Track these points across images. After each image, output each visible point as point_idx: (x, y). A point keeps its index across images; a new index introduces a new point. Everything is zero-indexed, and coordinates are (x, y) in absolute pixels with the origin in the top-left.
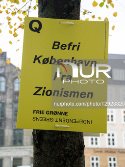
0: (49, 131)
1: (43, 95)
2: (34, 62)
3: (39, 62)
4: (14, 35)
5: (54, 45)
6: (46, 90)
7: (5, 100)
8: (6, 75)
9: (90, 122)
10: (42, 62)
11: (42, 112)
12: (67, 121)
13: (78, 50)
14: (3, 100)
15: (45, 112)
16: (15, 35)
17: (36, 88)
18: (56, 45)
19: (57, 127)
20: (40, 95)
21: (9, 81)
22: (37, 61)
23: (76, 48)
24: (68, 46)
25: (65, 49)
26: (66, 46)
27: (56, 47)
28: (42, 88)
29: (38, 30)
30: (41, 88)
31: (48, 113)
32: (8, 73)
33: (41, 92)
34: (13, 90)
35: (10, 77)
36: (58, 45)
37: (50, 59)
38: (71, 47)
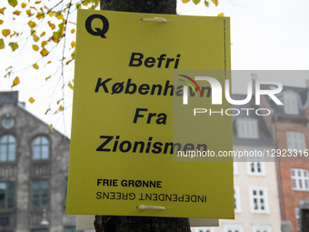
0: (128, 217)
1: (114, 150)
2: (97, 90)
3: (106, 91)
4: (41, 53)
5: (132, 59)
6: (120, 141)
7: (16, 177)
8: (18, 132)
9: (204, 199)
10: (110, 91)
11: (114, 183)
12: (161, 197)
13: (176, 67)
14: (12, 176)
15: (119, 183)
16: (44, 53)
17: (101, 137)
18: (136, 60)
19: (142, 210)
20: (109, 150)
21: (24, 142)
22: (101, 88)
23: (172, 64)
24: (157, 62)
25: (152, 65)
26: (154, 61)
27: (135, 62)
28: (112, 137)
29: (101, 33)
30: (110, 138)
31: (125, 184)
32: (22, 129)
33: (110, 145)
34: (30, 157)
35: (25, 134)
36: (139, 60)
37: (125, 85)
38: (164, 63)
